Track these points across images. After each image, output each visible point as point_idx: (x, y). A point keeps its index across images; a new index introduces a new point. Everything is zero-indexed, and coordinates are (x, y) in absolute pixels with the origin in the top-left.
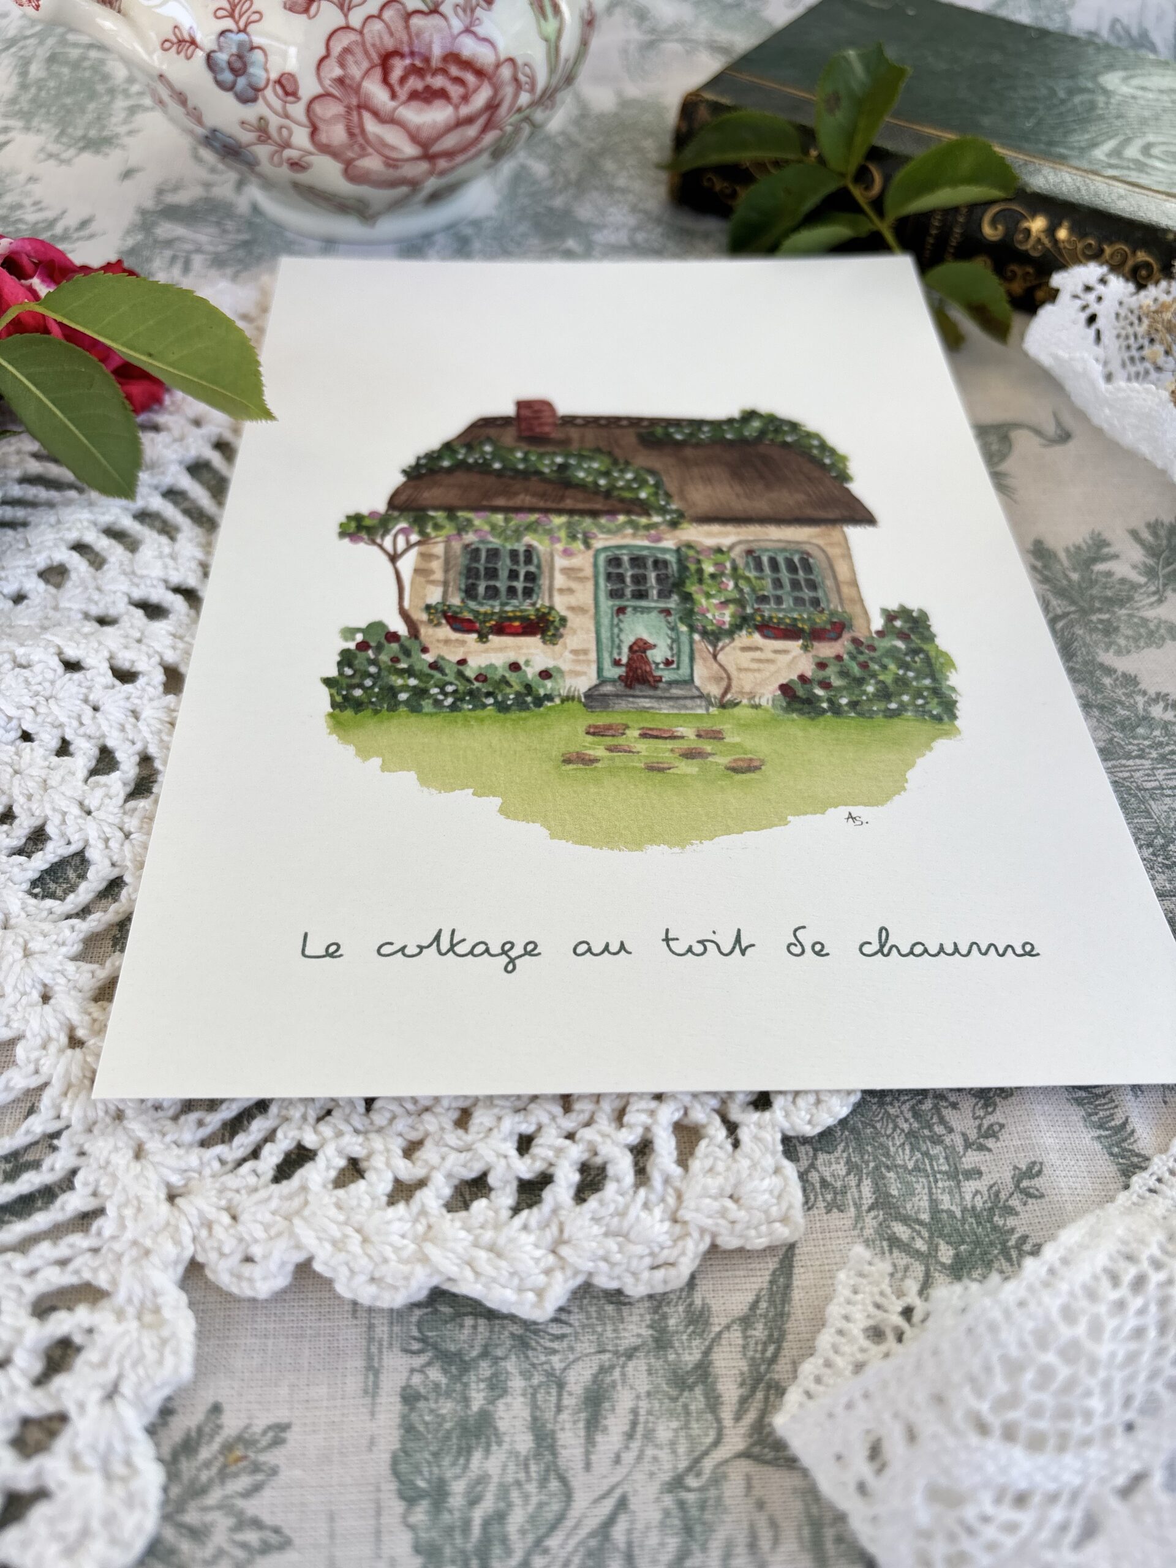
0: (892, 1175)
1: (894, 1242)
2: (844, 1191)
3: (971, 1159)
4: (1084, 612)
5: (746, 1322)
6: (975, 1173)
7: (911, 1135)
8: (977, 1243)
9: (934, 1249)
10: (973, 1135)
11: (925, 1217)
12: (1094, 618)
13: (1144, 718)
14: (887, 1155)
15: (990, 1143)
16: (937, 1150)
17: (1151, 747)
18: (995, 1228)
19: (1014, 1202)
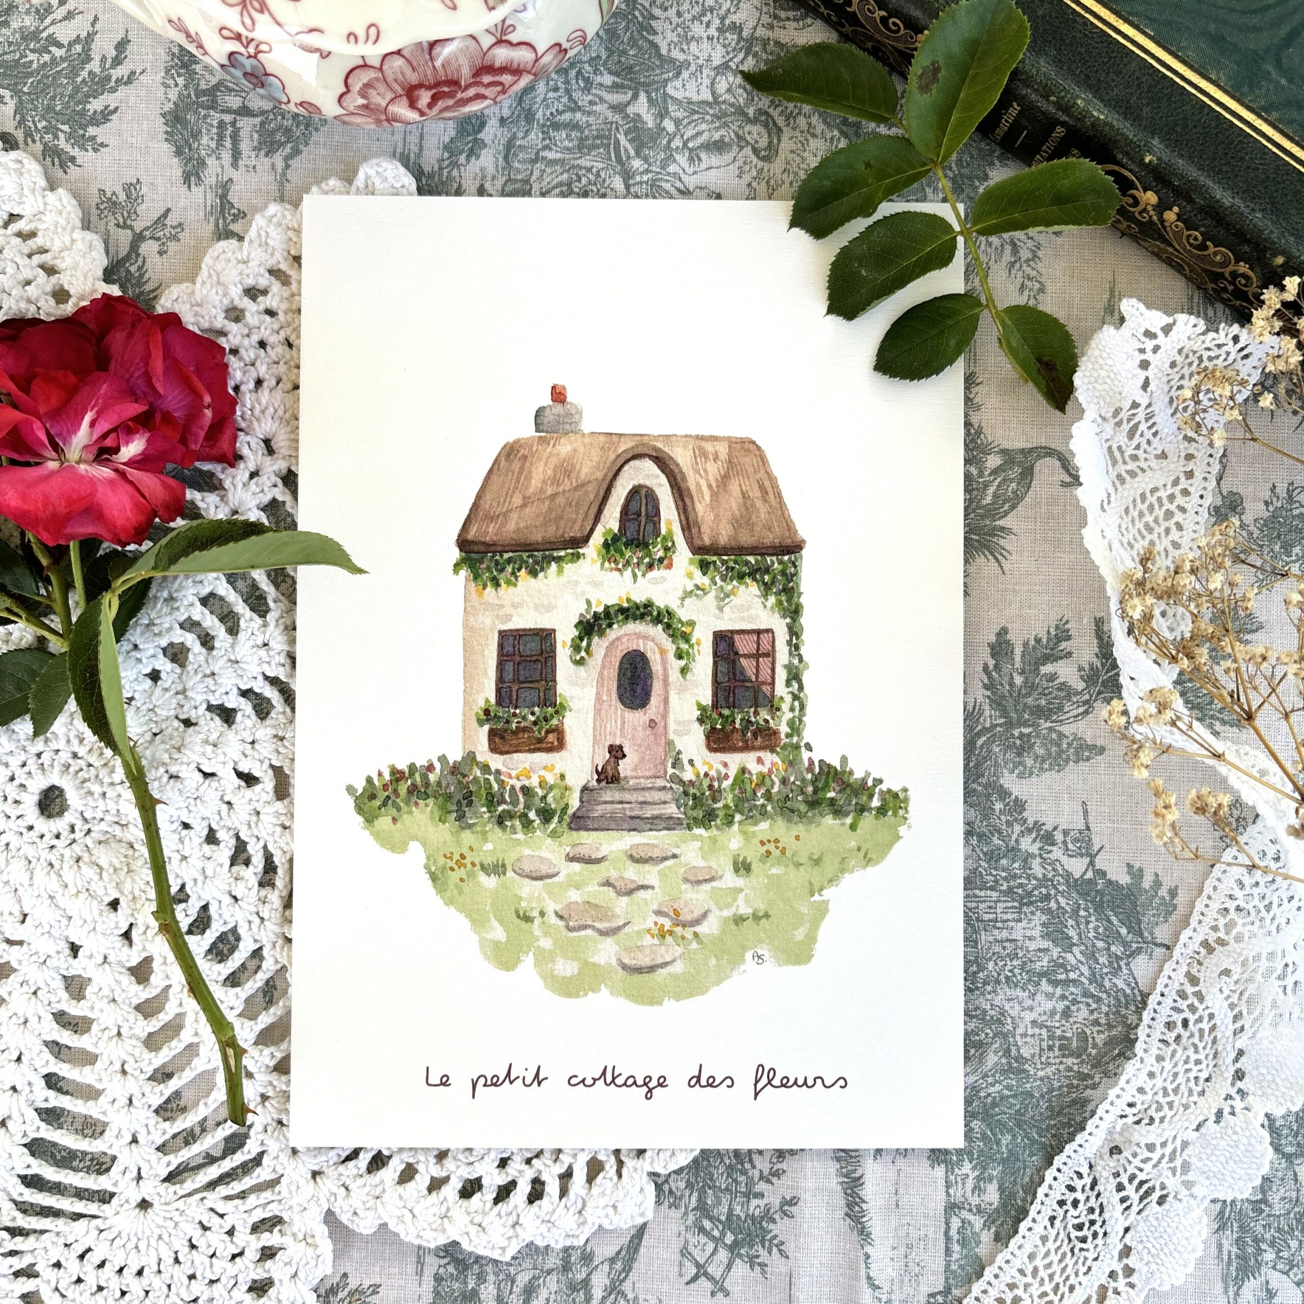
0: (710, 1192)
1: (702, 1230)
2: (681, 1198)
3: (761, 1187)
4: (1009, 725)
5: (612, 1261)
6: (761, 1195)
7: (730, 1167)
8: (749, 1235)
9: (722, 1234)
10: (766, 1172)
11: (723, 1218)
12: (1016, 733)
13: (1013, 849)
14: (711, 1179)
15: (774, 1180)
16: (742, 1178)
17: (1005, 879)
18: (762, 1228)
19: (777, 1216)
